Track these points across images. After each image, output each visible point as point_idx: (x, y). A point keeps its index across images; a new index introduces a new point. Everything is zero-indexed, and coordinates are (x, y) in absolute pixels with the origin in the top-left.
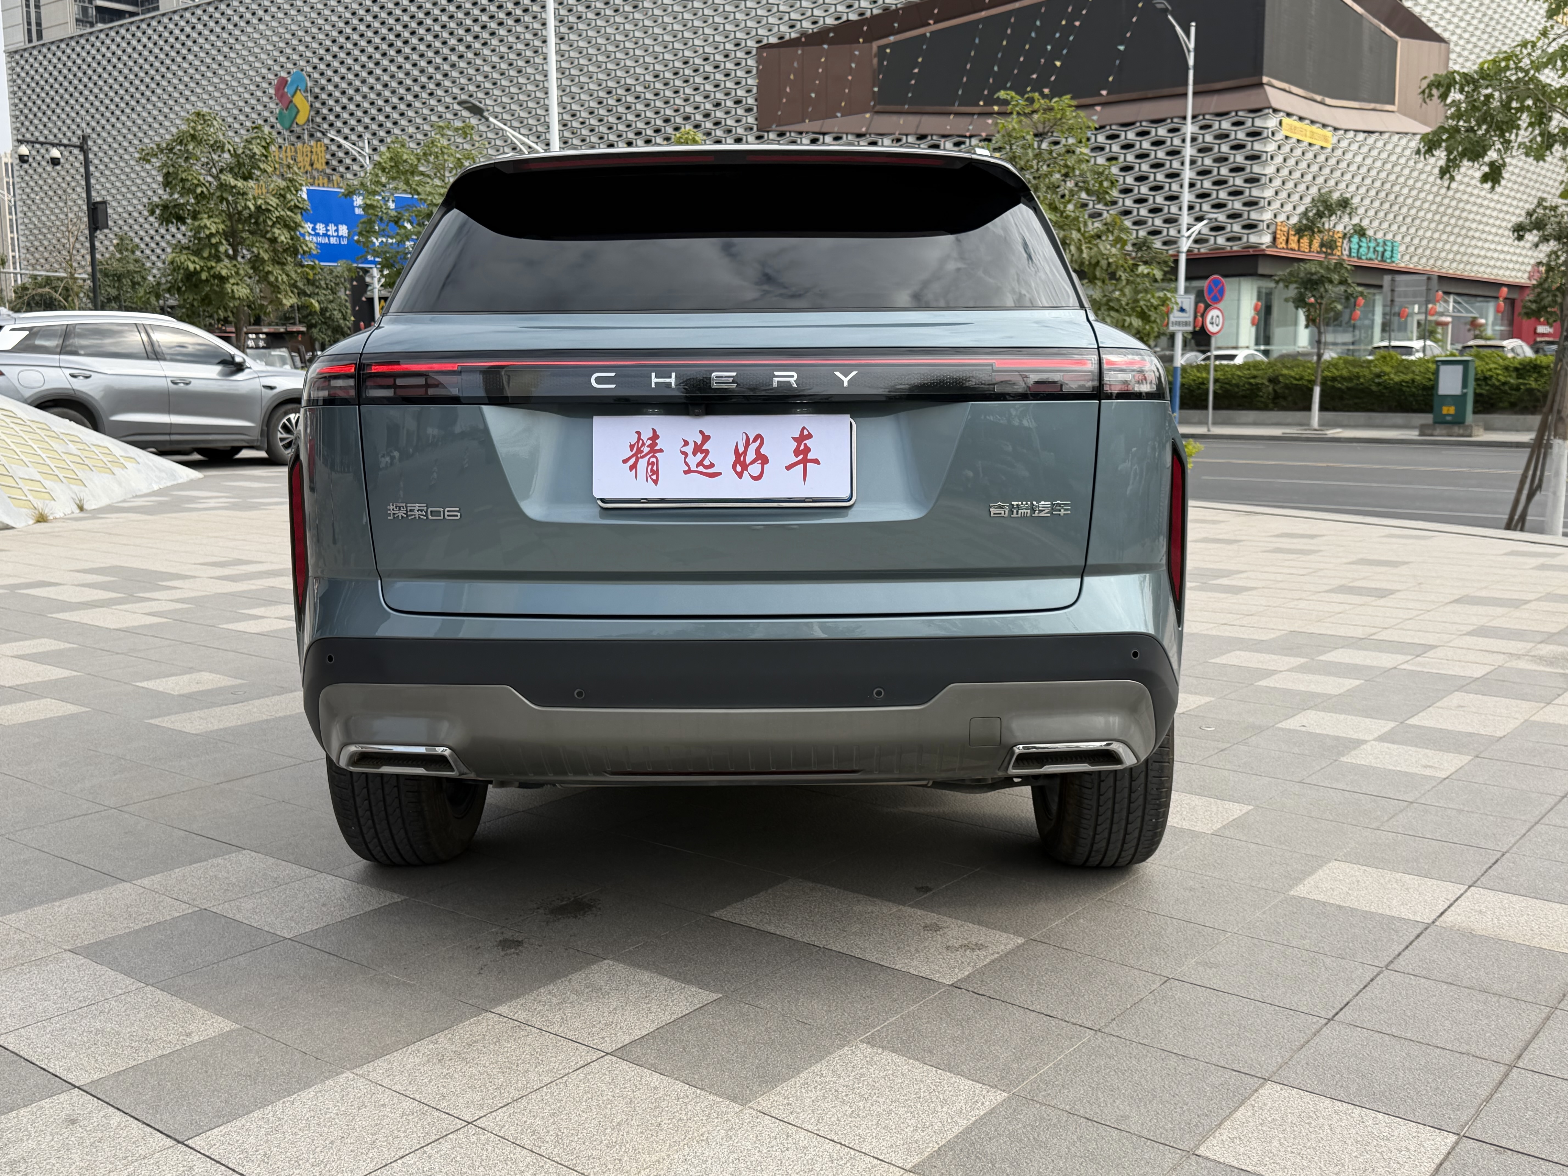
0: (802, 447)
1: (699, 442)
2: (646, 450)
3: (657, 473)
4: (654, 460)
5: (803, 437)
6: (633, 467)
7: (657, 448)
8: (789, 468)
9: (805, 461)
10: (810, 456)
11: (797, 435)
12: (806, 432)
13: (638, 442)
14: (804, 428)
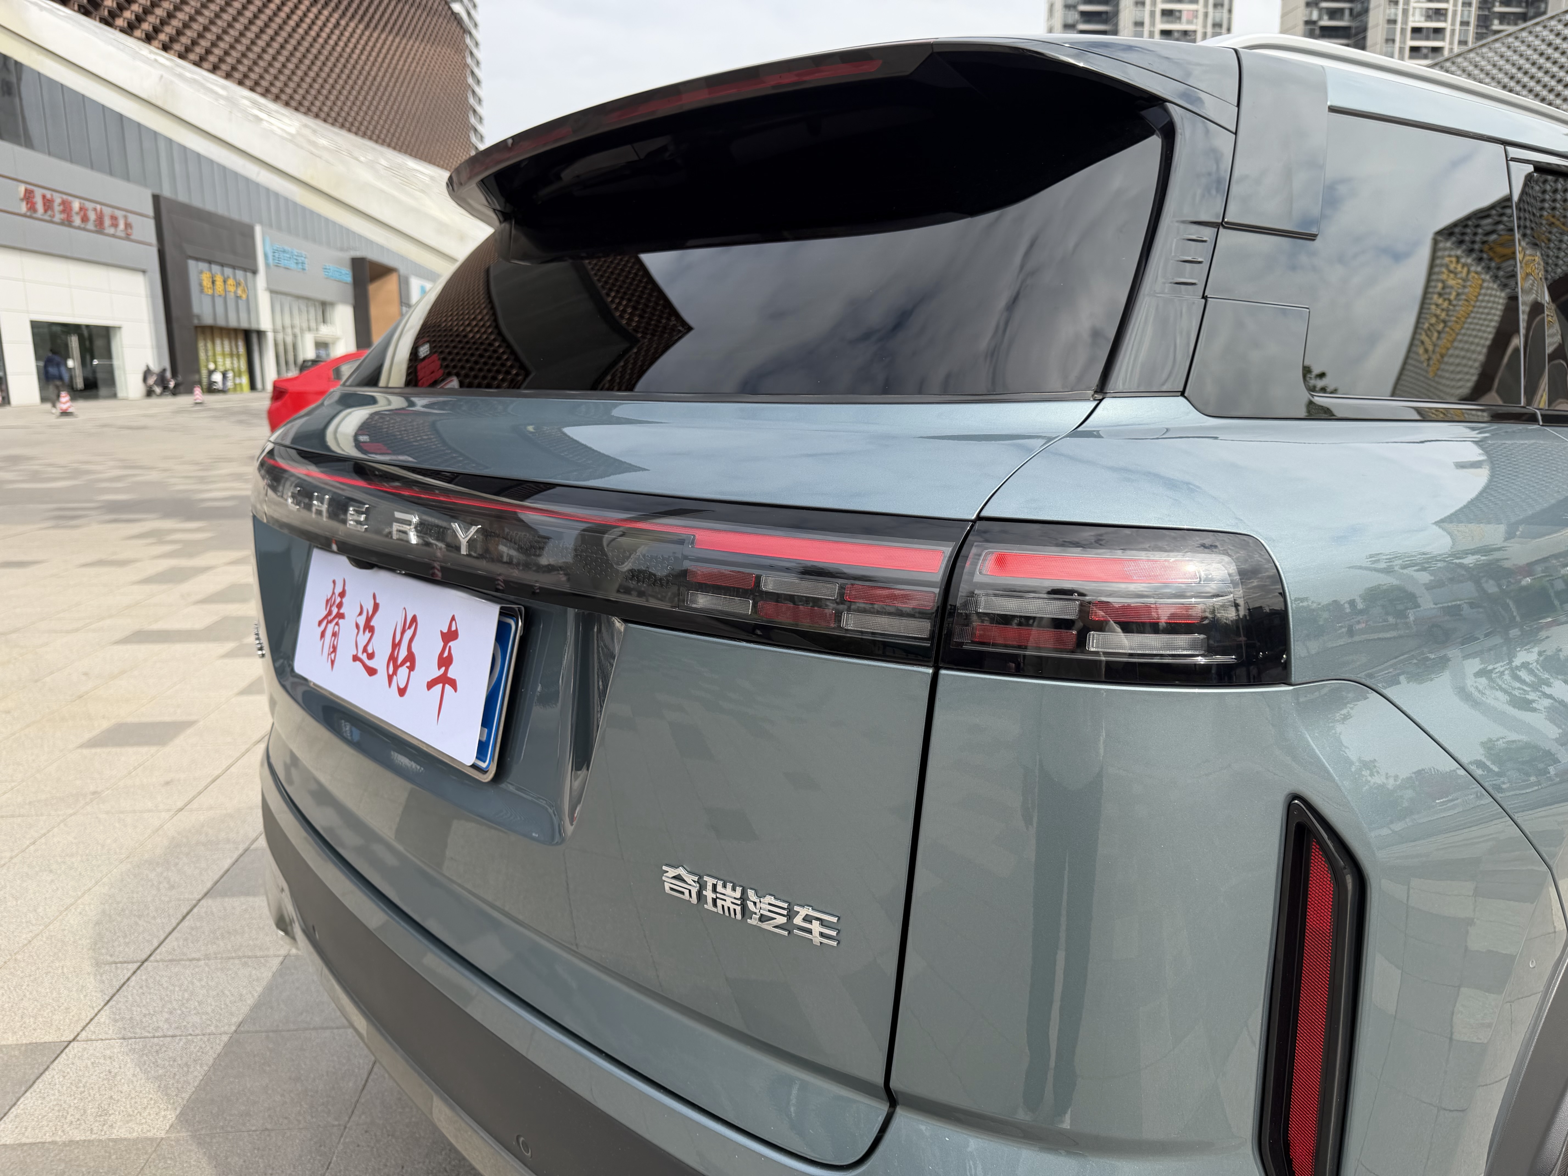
0: (446, 654)
1: (370, 613)
2: (335, 610)
3: (334, 649)
4: (336, 628)
5: (450, 636)
6: (323, 635)
7: (342, 611)
8: (430, 685)
9: (445, 680)
10: (450, 674)
11: (445, 630)
12: (453, 628)
13: (331, 597)
14: (453, 619)
